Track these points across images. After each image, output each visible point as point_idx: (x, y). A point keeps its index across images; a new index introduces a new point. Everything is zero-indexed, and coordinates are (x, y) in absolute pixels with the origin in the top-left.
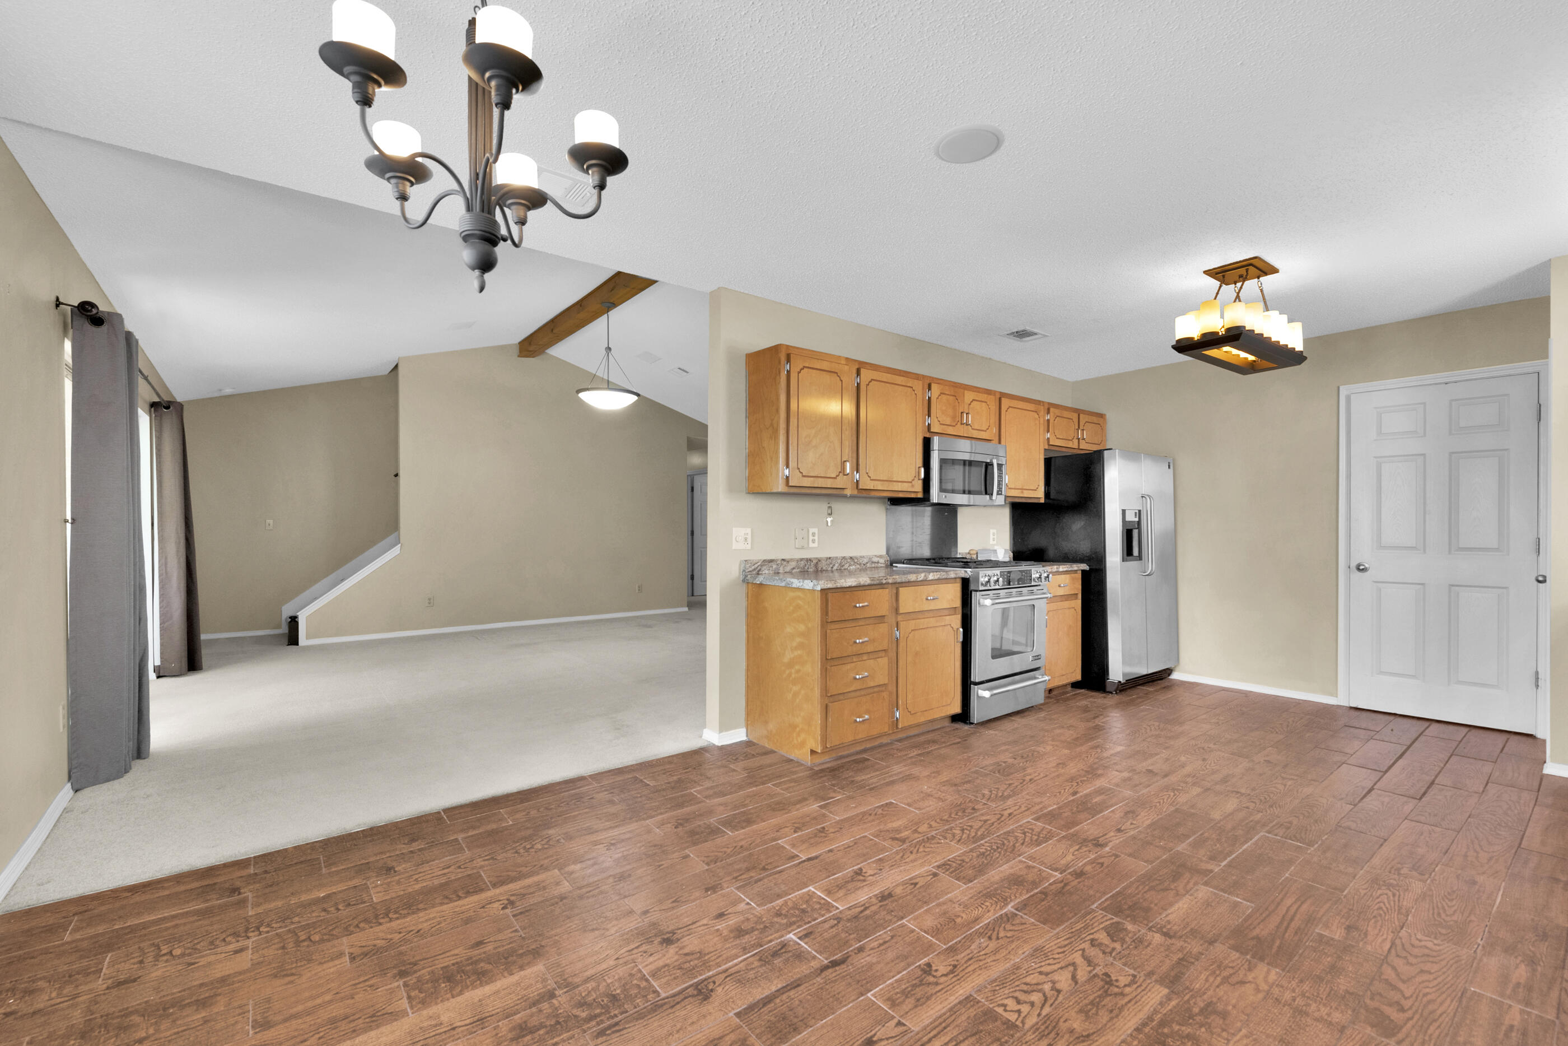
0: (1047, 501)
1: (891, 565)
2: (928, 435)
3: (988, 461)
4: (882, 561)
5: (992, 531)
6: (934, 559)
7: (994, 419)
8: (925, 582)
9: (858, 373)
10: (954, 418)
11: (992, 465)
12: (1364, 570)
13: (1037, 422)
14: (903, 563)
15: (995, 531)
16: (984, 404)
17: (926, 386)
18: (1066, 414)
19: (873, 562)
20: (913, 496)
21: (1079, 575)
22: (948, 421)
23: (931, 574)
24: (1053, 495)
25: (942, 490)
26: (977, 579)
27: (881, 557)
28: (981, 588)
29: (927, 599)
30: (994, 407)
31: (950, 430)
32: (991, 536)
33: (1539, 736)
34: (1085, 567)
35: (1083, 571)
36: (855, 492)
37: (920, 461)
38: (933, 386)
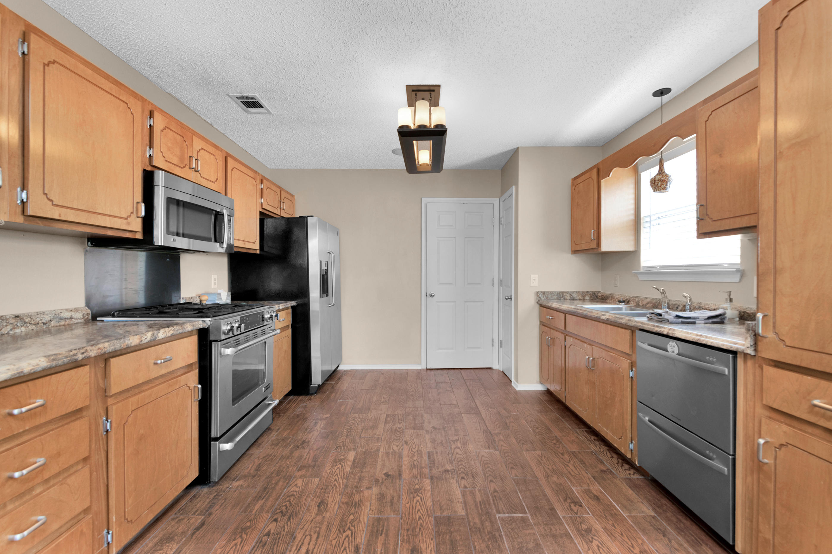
0: (262, 253)
1: (94, 318)
2: (149, 169)
3: (219, 210)
4: (79, 315)
5: (213, 277)
6: (156, 307)
7: (221, 175)
8: (154, 343)
9: (25, 39)
10: (181, 159)
11: (223, 215)
12: (433, 296)
13: (255, 188)
14: (113, 316)
15: (216, 276)
16: (212, 157)
17: (147, 113)
18: (273, 187)
19: (61, 319)
20: (128, 235)
21: (290, 311)
22: (175, 160)
23: (162, 331)
24: (266, 249)
25: (168, 232)
26: (219, 329)
27: (76, 310)
28: (223, 337)
29: (156, 364)
30: (221, 164)
31: (177, 171)
32: (213, 282)
33: (494, 368)
34: (293, 303)
35: (292, 307)
36: (20, 219)
37: (139, 196)
38: (156, 114)
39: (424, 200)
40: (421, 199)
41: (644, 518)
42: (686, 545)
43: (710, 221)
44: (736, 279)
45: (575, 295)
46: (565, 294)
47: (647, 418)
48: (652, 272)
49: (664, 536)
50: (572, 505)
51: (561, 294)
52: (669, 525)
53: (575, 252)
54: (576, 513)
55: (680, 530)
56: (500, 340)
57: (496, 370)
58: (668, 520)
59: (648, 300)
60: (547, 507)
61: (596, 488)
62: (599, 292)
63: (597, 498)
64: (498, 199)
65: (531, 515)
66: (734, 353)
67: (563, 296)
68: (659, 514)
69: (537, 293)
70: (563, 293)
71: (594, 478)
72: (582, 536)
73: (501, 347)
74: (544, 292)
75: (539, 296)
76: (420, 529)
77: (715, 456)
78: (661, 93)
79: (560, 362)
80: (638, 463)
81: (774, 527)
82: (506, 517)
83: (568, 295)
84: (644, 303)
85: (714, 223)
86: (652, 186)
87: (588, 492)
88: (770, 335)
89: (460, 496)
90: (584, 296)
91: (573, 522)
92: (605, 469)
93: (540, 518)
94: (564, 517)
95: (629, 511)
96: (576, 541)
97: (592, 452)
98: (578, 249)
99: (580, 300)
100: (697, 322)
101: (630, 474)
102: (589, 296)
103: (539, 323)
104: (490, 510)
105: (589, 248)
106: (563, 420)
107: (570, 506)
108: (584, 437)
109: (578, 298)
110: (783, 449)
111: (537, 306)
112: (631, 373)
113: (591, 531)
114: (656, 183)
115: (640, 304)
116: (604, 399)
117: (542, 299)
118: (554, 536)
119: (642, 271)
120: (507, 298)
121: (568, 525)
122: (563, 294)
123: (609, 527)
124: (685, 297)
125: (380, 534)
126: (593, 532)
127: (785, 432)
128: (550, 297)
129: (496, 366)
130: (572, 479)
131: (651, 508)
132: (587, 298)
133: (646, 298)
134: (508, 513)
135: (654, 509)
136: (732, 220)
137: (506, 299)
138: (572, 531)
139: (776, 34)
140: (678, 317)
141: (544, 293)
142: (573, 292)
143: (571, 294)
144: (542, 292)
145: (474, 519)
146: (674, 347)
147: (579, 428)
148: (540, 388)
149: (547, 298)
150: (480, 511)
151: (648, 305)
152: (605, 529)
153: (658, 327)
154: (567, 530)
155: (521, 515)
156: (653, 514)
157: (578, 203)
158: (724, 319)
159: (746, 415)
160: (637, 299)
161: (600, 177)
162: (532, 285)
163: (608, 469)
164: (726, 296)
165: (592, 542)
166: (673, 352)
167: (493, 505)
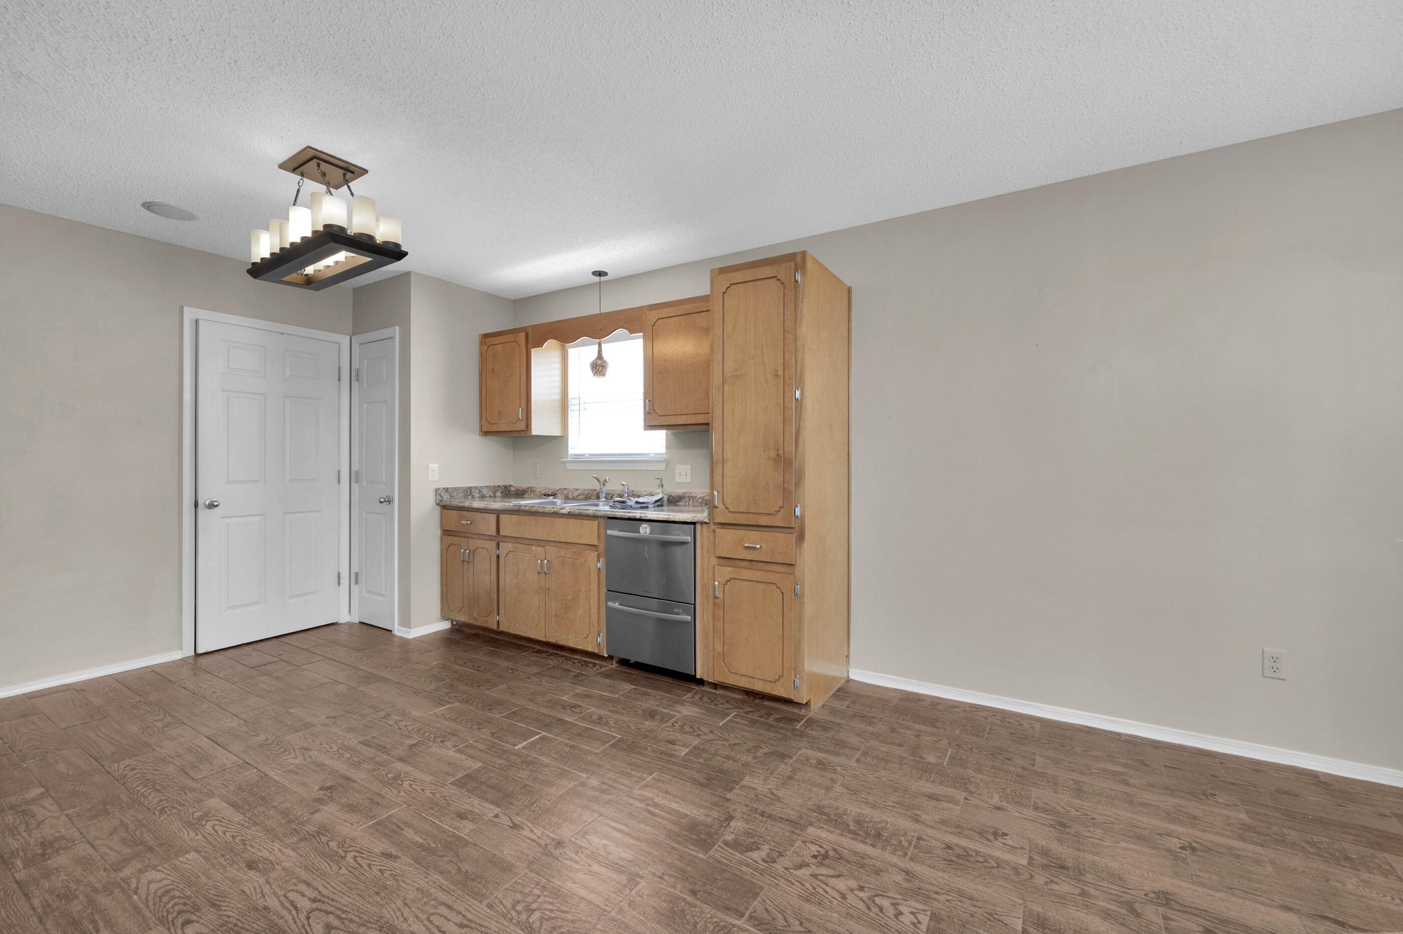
39: (190, 314)
40: (182, 308)
41: (629, 692)
42: (665, 694)
43: (656, 415)
44: (662, 467)
45: (485, 491)
46: (473, 490)
47: (617, 604)
48: (580, 460)
49: (649, 696)
50: (573, 709)
51: (468, 490)
52: (647, 688)
53: (486, 433)
54: (581, 713)
55: (656, 688)
56: (353, 571)
57: (345, 624)
58: (644, 686)
59: (579, 492)
60: (554, 721)
61: (580, 690)
62: (511, 486)
63: (588, 696)
64: (348, 338)
65: (546, 732)
66: (694, 523)
67: (471, 493)
68: (637, 685)
69: (437, 490)
70: (470, 488)
71: (573, 684)
72: (599, 723)
73: (357, 583)
74: (448, 488)
75: (440, 495)
76: (446, 800)
77: (681, 611)
78: (600, 274)
79: (488, 579)
80: (607, 654)
81: (724, 640)
82: (525, 745)
83: (477, 491)
84: (575, 494)
85: (660, 417)
86: (592, 369)
87: (577, 695)
88: (721, 506)
89: (458, 755)
90: (495, 492)
91: (583, 719)
92: (576, 674)
93: (556, 730)
94: (574, 720)
95: (617, 693)
96: (597, 729)
97: (554, 666)
98: (494, 430)
99: (490, 497)
100: (650, 506)
101: (597, 669)
102: (501, 491)
103: (438, 533)
104: (505, 748)
105: (513, 430)
106: (499, 650)
107: (572, 711)
108: (536, 658)
109: (488, 495)
110: (728, 583)
111: (439, 508)
112: (598, 564)
113: (602, 718)
114: (597, 368)
115: (570, 496)
116: (564, 602)
117: (445, 498)
118: (579, 735)
119: (569, 459)
120: (382, 500)
121: (582, 723)
122: (470, 490)
123: (612, 708)
124: (623, 485)
125: (400, 831)
126: (604, 717)
127: (729, 572)
128: (455, 495)
129: (344, 617)
130: (556, 693)
131: (629, 685)
132: (498, 494)
133: (577, 490)
134: (524, 741)
135: (632, 684)
136: (673, 417)
137: (381, 502)
138: (589, 725)
139: (723, 295)
140: (637, 502)
141: (446, 490)
142: (482, 487)
143: (480, 489)
144: (444, 488)
145: (495, 762)
146: (646, 528)
147: (524, 652)
148: (446, 625)
149: (451, 496)
150: (496, 754)
151: (579, 497)
152: (610, 711)
153: (629, 512)
154: (585, 727)
155: (537, 737)
156: (633, 687)
157: (493, 369)
158: (663, 502)
159: (703, 569)
160: (565, 492)
161: (530, 345)
162: (430, 479)
163: (579, 673)
164: (658, 482)
165: (608, 723)
166: (645, 533)
167: (503, 743)
